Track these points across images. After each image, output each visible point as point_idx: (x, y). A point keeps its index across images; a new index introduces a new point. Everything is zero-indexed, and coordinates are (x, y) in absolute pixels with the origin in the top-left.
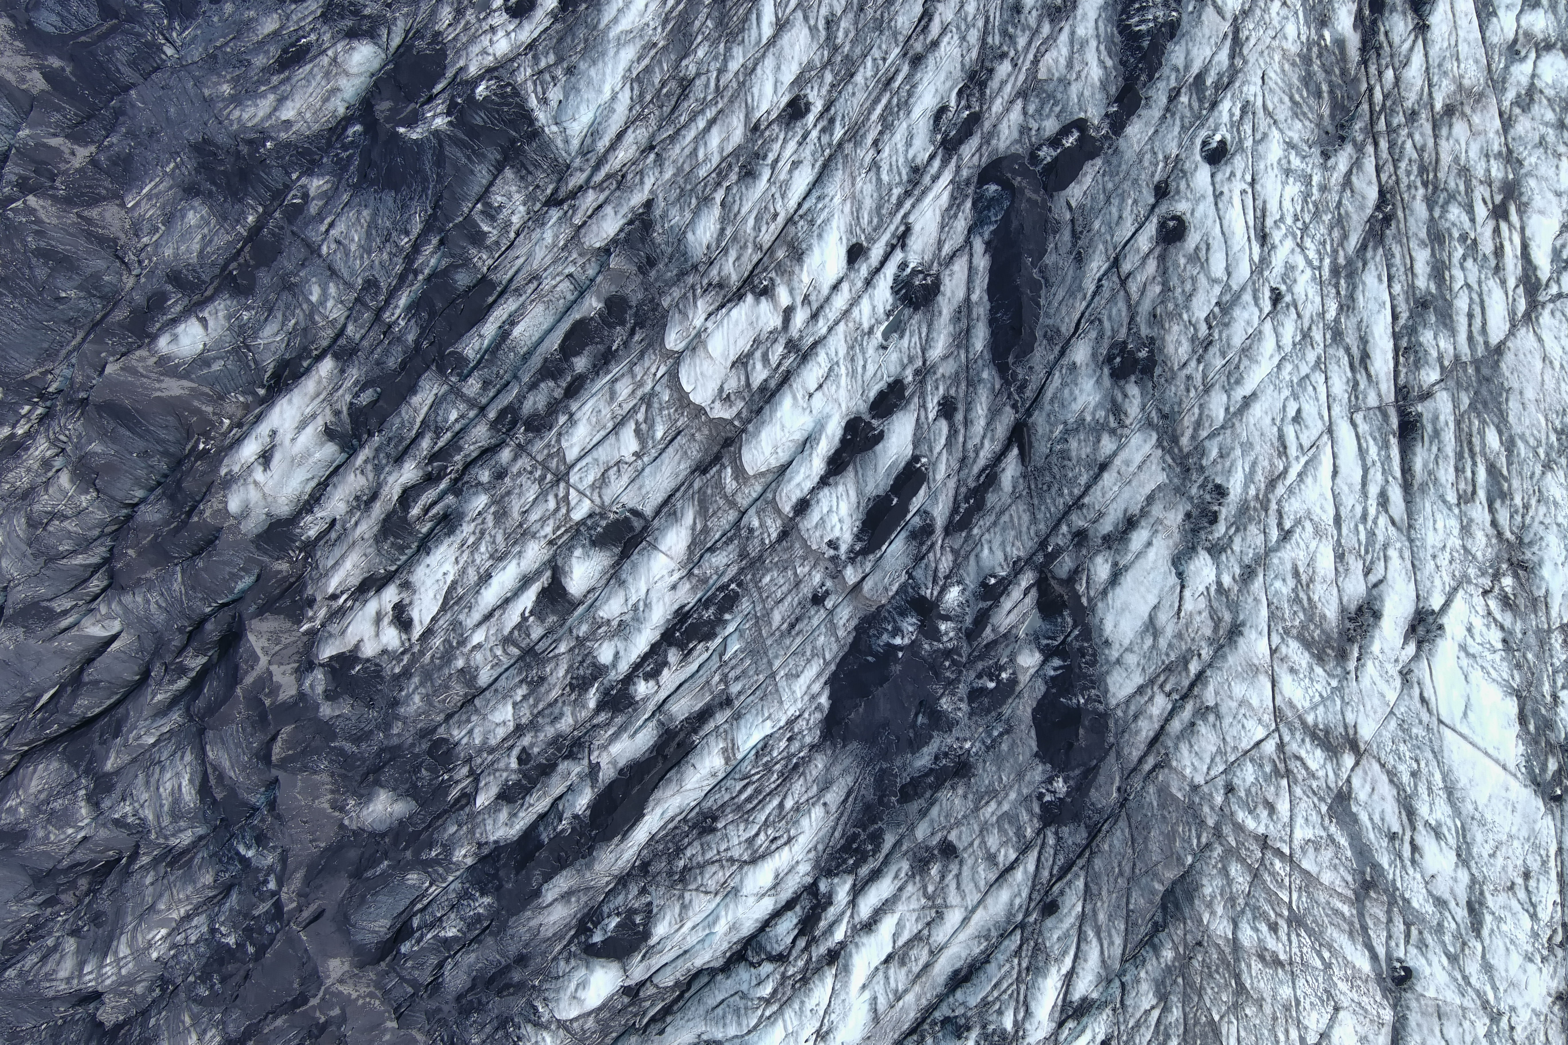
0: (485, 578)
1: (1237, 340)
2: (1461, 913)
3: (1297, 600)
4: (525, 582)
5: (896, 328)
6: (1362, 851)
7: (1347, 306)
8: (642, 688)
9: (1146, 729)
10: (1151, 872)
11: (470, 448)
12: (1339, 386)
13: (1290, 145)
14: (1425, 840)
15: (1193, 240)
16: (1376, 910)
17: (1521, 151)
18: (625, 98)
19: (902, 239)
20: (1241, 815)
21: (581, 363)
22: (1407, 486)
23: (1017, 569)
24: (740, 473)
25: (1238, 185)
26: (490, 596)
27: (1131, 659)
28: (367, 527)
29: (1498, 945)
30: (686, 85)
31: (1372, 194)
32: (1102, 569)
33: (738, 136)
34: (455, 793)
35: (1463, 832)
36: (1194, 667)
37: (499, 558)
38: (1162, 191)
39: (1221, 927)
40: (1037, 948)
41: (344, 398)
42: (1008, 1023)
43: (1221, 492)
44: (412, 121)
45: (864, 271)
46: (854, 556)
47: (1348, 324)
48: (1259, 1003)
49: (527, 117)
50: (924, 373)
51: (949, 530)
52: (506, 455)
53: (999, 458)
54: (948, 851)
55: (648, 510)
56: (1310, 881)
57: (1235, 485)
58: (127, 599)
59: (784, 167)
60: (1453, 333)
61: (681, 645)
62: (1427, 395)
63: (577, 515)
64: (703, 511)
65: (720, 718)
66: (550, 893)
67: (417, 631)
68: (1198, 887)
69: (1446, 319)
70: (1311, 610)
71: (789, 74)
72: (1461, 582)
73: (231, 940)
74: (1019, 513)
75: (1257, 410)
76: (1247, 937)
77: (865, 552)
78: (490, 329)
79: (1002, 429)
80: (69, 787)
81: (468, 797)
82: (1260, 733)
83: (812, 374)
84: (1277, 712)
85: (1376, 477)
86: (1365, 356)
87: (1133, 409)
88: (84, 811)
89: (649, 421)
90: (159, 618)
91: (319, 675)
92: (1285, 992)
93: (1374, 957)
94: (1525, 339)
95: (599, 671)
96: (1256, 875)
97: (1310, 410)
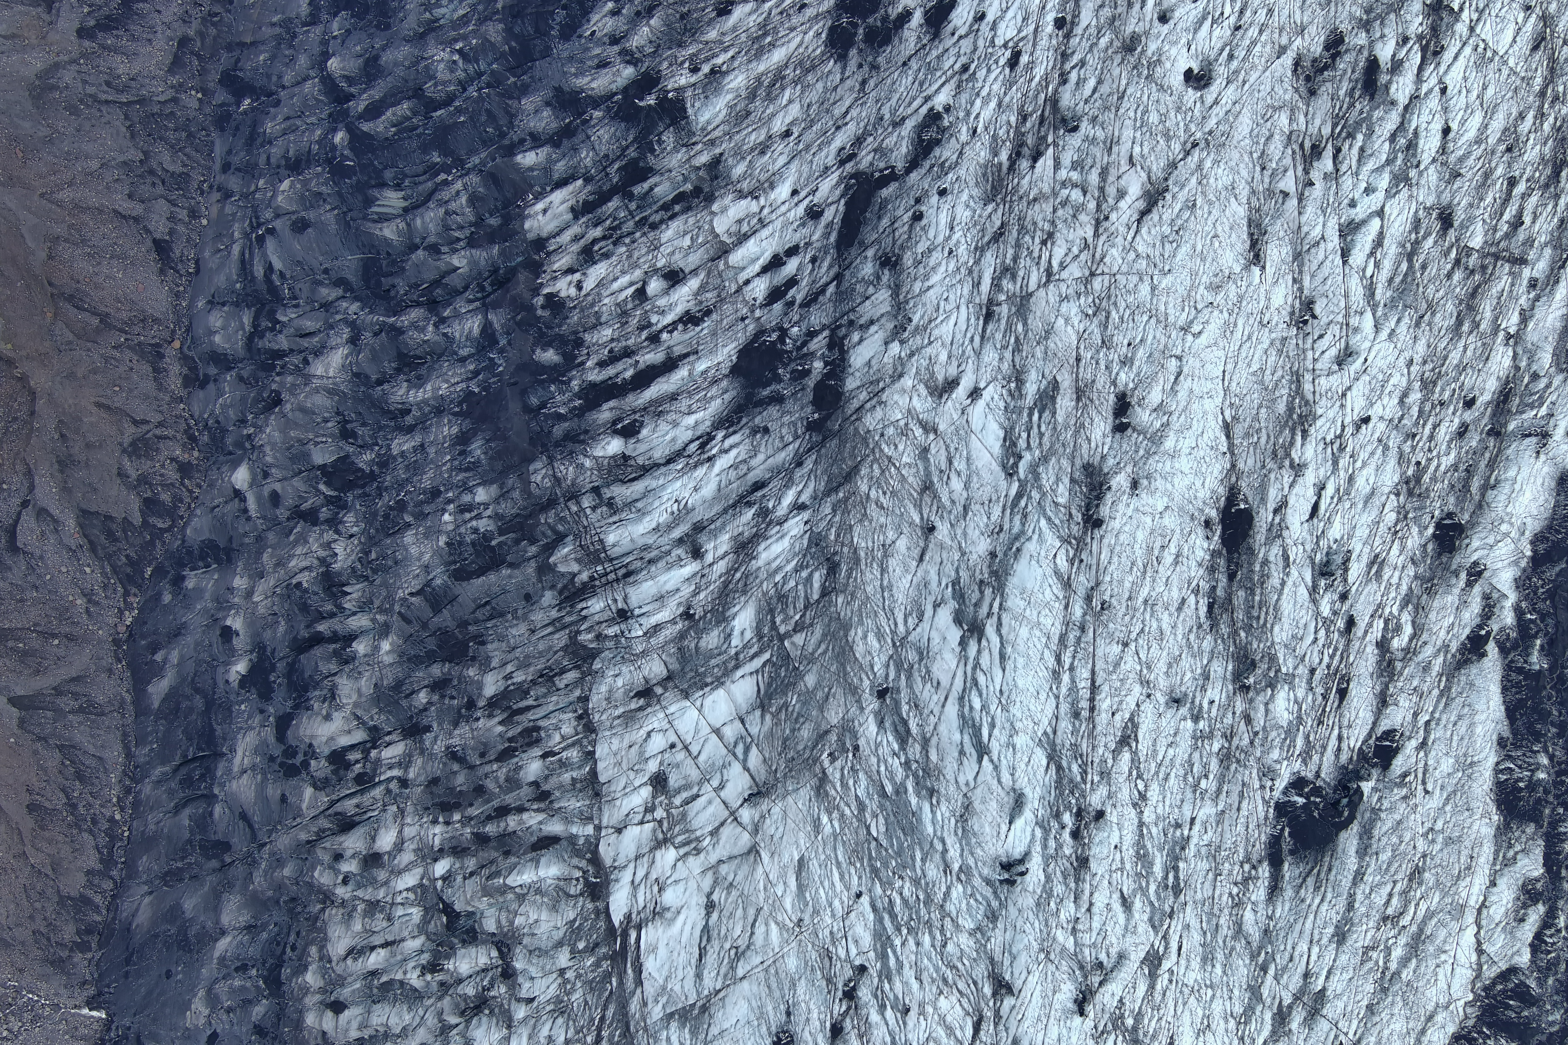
0: (616, 279)
1: (932, 264)
2: (960, 509)
3: (927, 369)
4: (631, 284)
5: (803, 225)
6: (928, 474)
7: (977, 262)
8: (665, 336)
9: (855, 404)
10: (843, 460)
11: (625, 229)
12: (966, 291)
13: (971, 197)
14: (953, 476)
15: (924, 222)
16: (927, 499)
17: (1058, 222)
18: (724, 112)
19: (814, 192)
20: (884, 446)
21: (677, 208)
22: (983, 337)
23: (824, 328)
24: (726, 263)
25: (947, 206)
26: (616, 286)
27: (857, 374)
28: (576, 248)
29: (972, 525)
30: (748, 114)
31: (998, 223)
32: (856, 337)
33: (762, 137)
34: (579, 360)
35: (969, 477)
36: (881, 385)
37: (623, 272)
38: (918, 201)
39: (864, 487)
40: (791, 479)
41: (582, 197)
42: (771, 505)
43: (910, 320)
44: (641, 99)
45: (796, 199)
46: (762, 306)
47: (976, 269)
48: (871, 522)
49: (685, 110)
50: (807, 244)
51: (801, 306)
52: (638, 234)
53: (827, 284)
54: (766, 430)
55: (687, 271)
56: (903, 479)
57: (916, 319)
58: (473, 251)
59: (776, 153)
60: (1015, 283)
61: (685, 324)
62: (999, 304)
63: (659, 264)
64: (708, 275)
65: (692, 358)
66: (605, 406)
67: (584, 292)
68: (859, 471)
69: (1014, 277)
70: (932, 374)
71: (788, 121)
72: (995, 379)
73: (476, 390)
74: (830, 306)
75: (931, 292)
76: (873, 494)
77: (766, 305)
78: (646, 185)
79: (832, 273)
80: (427, 319)
81: (583, 363)
82: (899, 416)
83: (765, 233)
84: (909, 411)
85: (971, 330)
86: (979, 283)
87: (885, 279)
88: (431, 328)
89: (698, 236)
90: (483, 263)
91: (541, 298)
92: (882, 520)
93: (922, 518)
94: (1042, 292)
95: (650, 325)
96: (883, 471)
97: (952, 297)
